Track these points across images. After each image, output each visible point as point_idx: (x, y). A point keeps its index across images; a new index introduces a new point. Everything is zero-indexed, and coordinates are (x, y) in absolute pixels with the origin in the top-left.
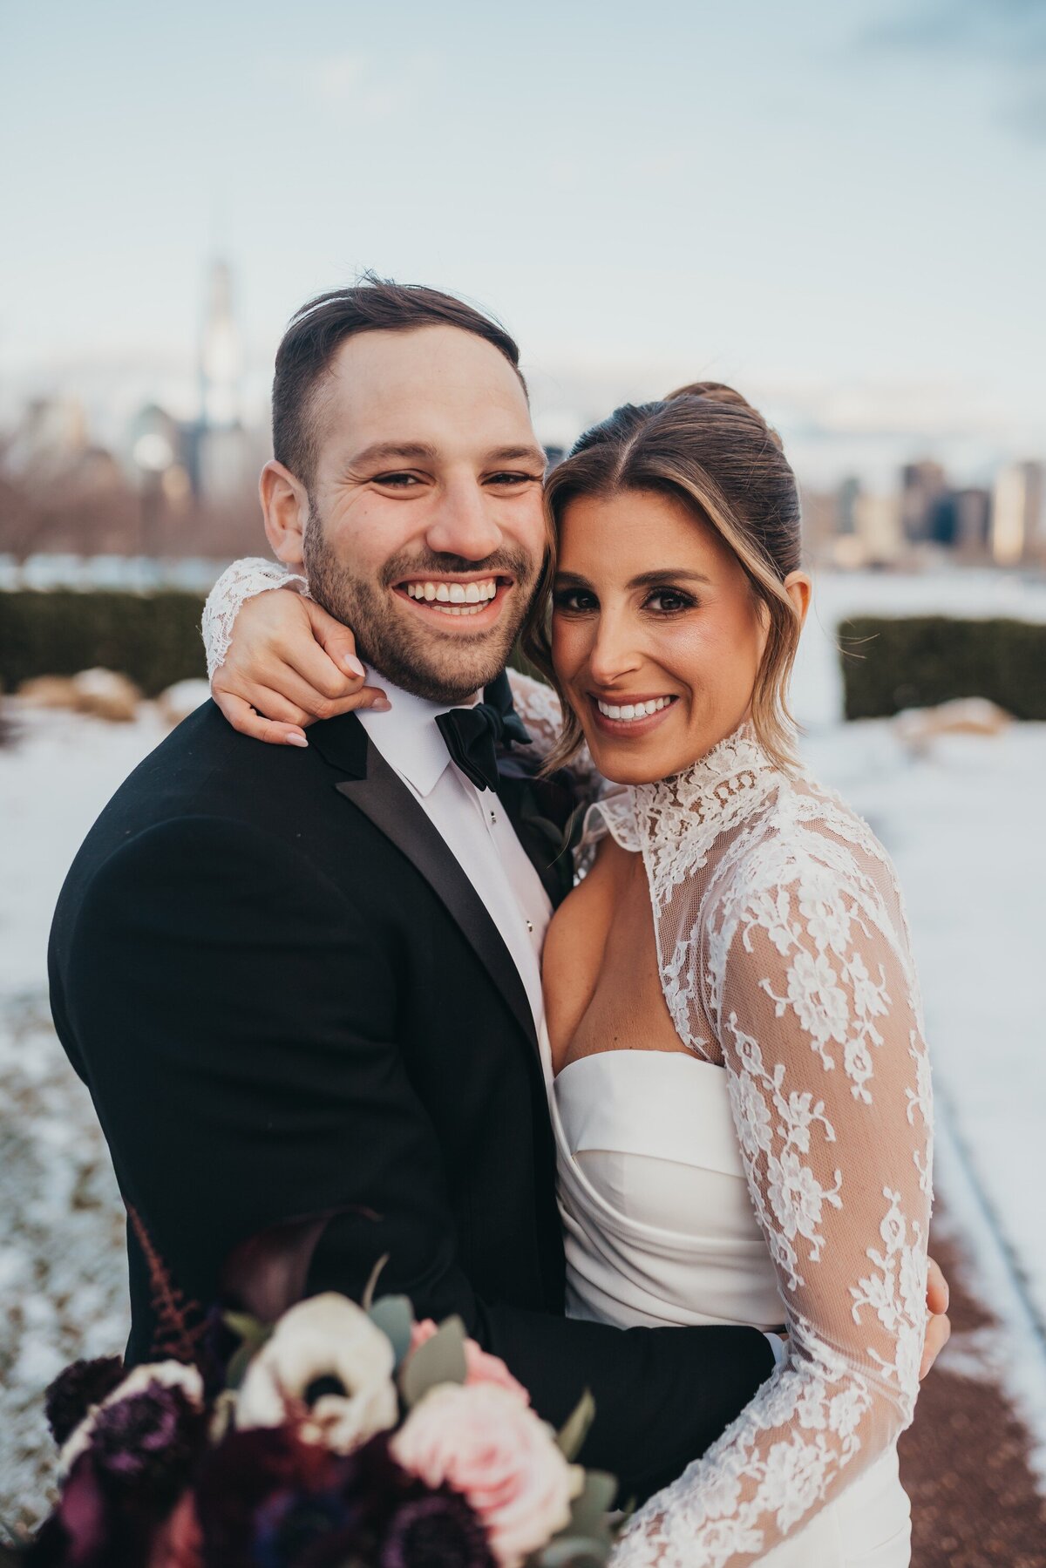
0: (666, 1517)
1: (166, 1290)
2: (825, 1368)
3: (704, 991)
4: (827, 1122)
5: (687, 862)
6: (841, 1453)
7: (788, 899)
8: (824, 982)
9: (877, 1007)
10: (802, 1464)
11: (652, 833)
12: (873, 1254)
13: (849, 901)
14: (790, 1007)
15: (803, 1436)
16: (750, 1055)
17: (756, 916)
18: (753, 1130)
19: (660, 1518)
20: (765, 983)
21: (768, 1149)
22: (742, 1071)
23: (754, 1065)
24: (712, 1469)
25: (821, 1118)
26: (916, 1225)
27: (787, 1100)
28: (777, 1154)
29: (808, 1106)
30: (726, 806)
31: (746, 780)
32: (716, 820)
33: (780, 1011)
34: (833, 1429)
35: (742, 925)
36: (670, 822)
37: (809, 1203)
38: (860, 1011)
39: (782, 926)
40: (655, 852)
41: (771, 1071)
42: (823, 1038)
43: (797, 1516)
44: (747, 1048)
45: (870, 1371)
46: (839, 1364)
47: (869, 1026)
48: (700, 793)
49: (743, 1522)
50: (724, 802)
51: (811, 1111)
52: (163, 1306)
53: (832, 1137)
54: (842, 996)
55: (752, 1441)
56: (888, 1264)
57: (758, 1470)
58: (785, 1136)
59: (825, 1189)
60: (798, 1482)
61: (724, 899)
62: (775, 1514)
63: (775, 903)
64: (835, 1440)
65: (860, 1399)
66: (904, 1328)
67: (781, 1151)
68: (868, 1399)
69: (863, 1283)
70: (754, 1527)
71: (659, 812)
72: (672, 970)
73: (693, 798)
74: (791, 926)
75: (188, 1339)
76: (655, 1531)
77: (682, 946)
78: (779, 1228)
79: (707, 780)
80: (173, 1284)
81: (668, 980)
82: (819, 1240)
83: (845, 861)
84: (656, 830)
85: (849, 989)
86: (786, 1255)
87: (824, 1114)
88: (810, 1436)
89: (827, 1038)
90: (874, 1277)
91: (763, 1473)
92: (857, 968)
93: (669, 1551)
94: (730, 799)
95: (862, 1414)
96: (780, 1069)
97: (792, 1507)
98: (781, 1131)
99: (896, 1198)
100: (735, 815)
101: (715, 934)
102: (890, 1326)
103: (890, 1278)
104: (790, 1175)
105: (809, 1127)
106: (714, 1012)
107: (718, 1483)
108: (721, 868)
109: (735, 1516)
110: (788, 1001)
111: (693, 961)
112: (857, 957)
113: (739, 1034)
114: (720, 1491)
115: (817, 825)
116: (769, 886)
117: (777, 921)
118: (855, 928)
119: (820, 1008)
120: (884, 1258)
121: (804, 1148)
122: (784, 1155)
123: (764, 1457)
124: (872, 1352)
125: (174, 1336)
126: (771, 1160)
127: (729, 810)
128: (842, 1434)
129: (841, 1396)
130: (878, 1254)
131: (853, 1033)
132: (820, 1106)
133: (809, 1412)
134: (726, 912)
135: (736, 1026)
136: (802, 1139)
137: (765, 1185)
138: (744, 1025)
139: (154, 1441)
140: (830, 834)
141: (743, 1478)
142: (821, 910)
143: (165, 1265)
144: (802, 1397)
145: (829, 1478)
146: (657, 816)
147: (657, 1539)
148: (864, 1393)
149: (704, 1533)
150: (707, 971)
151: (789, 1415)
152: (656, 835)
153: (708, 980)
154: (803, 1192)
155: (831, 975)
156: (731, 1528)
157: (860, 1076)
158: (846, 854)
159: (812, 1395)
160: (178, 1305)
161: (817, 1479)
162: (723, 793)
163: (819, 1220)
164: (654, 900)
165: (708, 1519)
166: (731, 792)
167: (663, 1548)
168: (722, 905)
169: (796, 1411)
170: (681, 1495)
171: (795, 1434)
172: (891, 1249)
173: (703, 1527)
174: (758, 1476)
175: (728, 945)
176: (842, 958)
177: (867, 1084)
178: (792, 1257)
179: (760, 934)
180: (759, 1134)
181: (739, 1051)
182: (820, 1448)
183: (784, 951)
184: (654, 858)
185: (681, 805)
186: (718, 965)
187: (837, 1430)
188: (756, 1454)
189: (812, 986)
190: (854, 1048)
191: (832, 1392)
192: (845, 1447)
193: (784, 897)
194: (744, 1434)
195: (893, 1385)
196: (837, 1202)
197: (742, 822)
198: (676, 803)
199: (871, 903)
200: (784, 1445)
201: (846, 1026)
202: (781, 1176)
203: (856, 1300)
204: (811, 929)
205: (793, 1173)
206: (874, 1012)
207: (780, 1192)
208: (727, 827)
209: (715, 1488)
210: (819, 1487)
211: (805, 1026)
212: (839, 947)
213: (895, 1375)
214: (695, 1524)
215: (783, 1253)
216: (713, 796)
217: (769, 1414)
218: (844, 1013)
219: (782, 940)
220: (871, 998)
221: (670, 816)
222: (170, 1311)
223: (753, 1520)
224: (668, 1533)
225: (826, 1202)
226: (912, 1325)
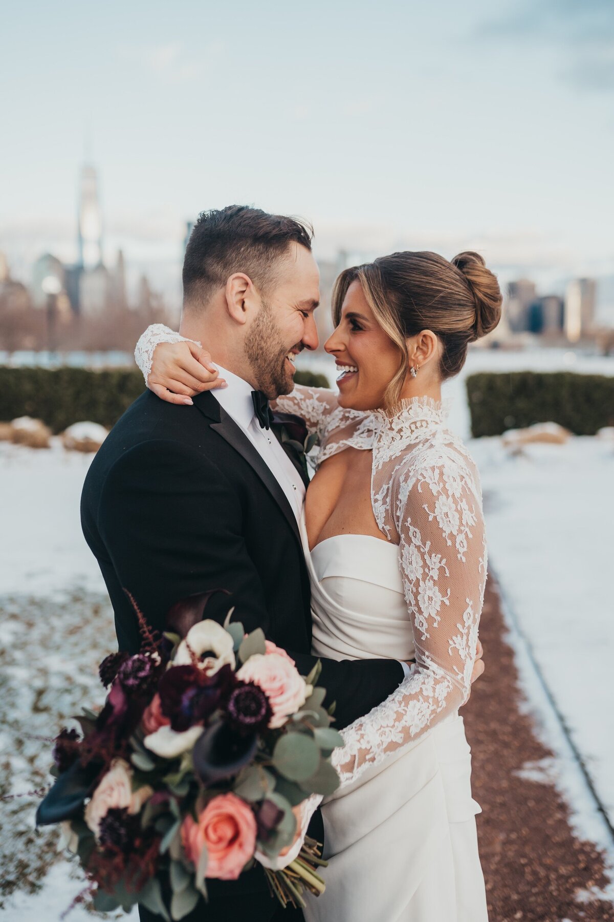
0: (364, 725)
1: (145, 626)
2: (434, 673)
3: (394, 506)
4: (446, 568)
5: (391, 453)
6: (438, 707)
7: (439, 472)
8: (450, 508)
9: (471, 522)
10: (422, 709)
11: (379, 441)
12: (459, 626)
13: (462, 478)
14: (435, 518)
15: (423, 698)
16: (415, 537)
17: (424, 478)
18: (414, 569)
19: (361, 725)
20: (425, 506)
21: (420, 577)
22: (411, 544)
23: (417, 541)
24: (384, 709)
25: (444, 566)
26: (477, 615)
27: (431, 557)
28: (424, 580)
29: (439, 560)
30: (413, 433)
31: (424, 424)
32: (408, 439)
33: (431, 519)
34: (436, 697)
35: (418, 480)
36: (387, 437)
37: (435, 602)
38: (464, 523)
39: (436, 483)
40: (378, 449)
41: (425, 544)
42: (448, 532)
43: (418, 730)
44: (415, 534)
45: (453, 676)
46: (440, 672)
47: (467, 529)
48: (403, 425)
49: (396, 729)
50: (412, 431)
51: (440, 562)
52: (144, 632)
53: (448, 575)
54: (457, 516)
55: (401, 699)
56: (465, 631)
57: (404, 710)
58: (428, 572)
59: (443, 597)
60: (420, 716)
61: (410, 469)
62: (409, 728)
63: (433, 473)
64: (436, 701)
65: (448, 687)
66: (468, 660)
67: (426, 579)
68: (451, 687)
69: (454, 638)
70: (400, 732)
71: (383, 432)
72: (380, 497)
73: (399, 427)
74: (439, 484)
75: (154, 646)
76: (360, 729)
77: (385, 487)
78: (420, 612)
79: (407, 419)
80: (148, 624)
81: (376, 501)
82: (438, 618)
83: (461, 461)
84: (381, 440)
85: (460, 513)
86: (422, 625)
87: (445, 565)
88: (426, 699)
89: (449, 532)
90: (459, 636)
91: (406, 711)
92: (464, 505)
93: (365, 737)
94: (416, 430)
95: (448, 693)
96: (428, 543)
97: (416, 726)
98: (427, 570)
99: (471, 603)
100: (417, 438)
101: (404, 483)
102: (463, 657)
103: (465, 637)
104: (429, 589)
105: (438, 569)
106: (398, 518)
107: (386, 714)
108: (408, 457)
109: (393, 726)
110: (435, 515)
111: (390, 494)
112: (464, 500)
113: (411, 528)
114: (387, 717)
115: (450, 445)
116: (431, 466)
117: (433, 481)
118: (463, 489)
119: (448, 519)
120: (463, 629)
121: (436, 578)
122: (427, 581)
123: (407, 705)
124: (455, 667)
125: (150, 644)
126: (421, 583)
127: (414, 435)
128: (439, 699)
129: (441, 684)
130: (461, 626)
131: (460, 531)
132: (444, 561)
133: (426, 689)
134: (411, 474)
135: (410, 524)
136: (435, 574)
137: (416, 594)
138: (414, 524)
139: (142, 674)
140: (455, 449)
141: (397, 712)
142: (451, 479)
143: (144, 616)
144: (424, 683)
145: (432, 716)
146: (382, 434)
147: (360, 732)
148: (450, 684)
149: (380, 731)
150: (397, 499)
151: (418, 690)
152: (380, 442)
153: (397, 503)
154: (434, 597)
155: (453, 506)
156: (391, 731)
157: (462, 550)
158: (462, 459)
159: (428, 683)
160: (150, 632)
161: (427, 716)
162: (413, 427)
163: (439, 609)
164: (374, 467)
165: (381, 726)
166: (417, 428)
167: (362, 736)
168: (409, 471)
169: (421, 688)
170: (370, 718)
171: (420, 697)
172: (466, 625)
173: (380, 729)
174: (404, 712)
175: (410, 488)
176: (459, 500)
177: (464, 554)
178: (426, 625)
179: (426, 485)
180: (417, 572)
181: (411, 534)
182: (430, 704)
183: (435, 494)
184: (377, 451)
185: (393, 430)
186: (403, 497)
187: (438, 697)
188: (403, 704)
189: (445, 510)
190: (460, 538)
191: (437, 682)
192: (440, 705)
193: (437, 471)
194: (398, 697)
195: (462, 682)
196: (447, 603)
197: (420, 441)
198: (391, 429)
199: (470, 480)
200: (415, 701)
201: (458, 528)
202: (425, 590)
203: (451, 645)
204: (447, 486)
205: (430, 589)
206: (470, 524)
207: (423, 597)
208: (413, 442)
209: (385, 715)
210: (428, 719)
211: (441, 526)
212: (457, 495)
213: (463, 678)
214: (376, 727)
215: (421, 624)
216: (409, 428)
217: (409, 689)
218: (458, 523)
219: (435, 489)
220: (468, 518)
221: (387, 435)
222: (147, 634)
223: (400, 729)
224: (365, 730)
225: (442, 601)
226: (471, 659)
